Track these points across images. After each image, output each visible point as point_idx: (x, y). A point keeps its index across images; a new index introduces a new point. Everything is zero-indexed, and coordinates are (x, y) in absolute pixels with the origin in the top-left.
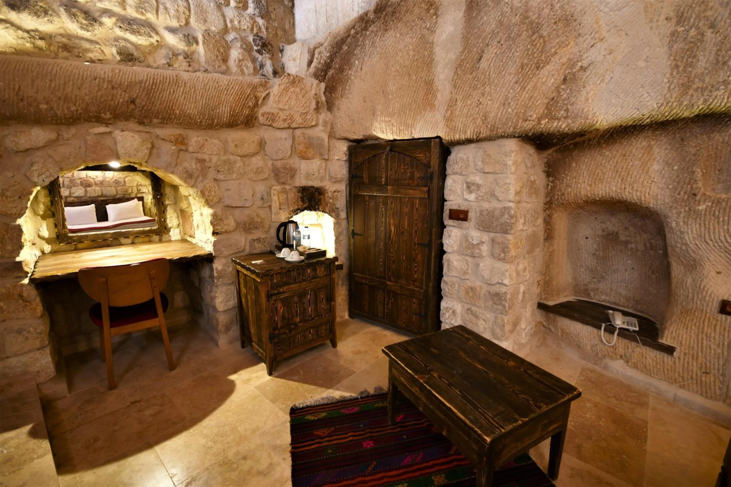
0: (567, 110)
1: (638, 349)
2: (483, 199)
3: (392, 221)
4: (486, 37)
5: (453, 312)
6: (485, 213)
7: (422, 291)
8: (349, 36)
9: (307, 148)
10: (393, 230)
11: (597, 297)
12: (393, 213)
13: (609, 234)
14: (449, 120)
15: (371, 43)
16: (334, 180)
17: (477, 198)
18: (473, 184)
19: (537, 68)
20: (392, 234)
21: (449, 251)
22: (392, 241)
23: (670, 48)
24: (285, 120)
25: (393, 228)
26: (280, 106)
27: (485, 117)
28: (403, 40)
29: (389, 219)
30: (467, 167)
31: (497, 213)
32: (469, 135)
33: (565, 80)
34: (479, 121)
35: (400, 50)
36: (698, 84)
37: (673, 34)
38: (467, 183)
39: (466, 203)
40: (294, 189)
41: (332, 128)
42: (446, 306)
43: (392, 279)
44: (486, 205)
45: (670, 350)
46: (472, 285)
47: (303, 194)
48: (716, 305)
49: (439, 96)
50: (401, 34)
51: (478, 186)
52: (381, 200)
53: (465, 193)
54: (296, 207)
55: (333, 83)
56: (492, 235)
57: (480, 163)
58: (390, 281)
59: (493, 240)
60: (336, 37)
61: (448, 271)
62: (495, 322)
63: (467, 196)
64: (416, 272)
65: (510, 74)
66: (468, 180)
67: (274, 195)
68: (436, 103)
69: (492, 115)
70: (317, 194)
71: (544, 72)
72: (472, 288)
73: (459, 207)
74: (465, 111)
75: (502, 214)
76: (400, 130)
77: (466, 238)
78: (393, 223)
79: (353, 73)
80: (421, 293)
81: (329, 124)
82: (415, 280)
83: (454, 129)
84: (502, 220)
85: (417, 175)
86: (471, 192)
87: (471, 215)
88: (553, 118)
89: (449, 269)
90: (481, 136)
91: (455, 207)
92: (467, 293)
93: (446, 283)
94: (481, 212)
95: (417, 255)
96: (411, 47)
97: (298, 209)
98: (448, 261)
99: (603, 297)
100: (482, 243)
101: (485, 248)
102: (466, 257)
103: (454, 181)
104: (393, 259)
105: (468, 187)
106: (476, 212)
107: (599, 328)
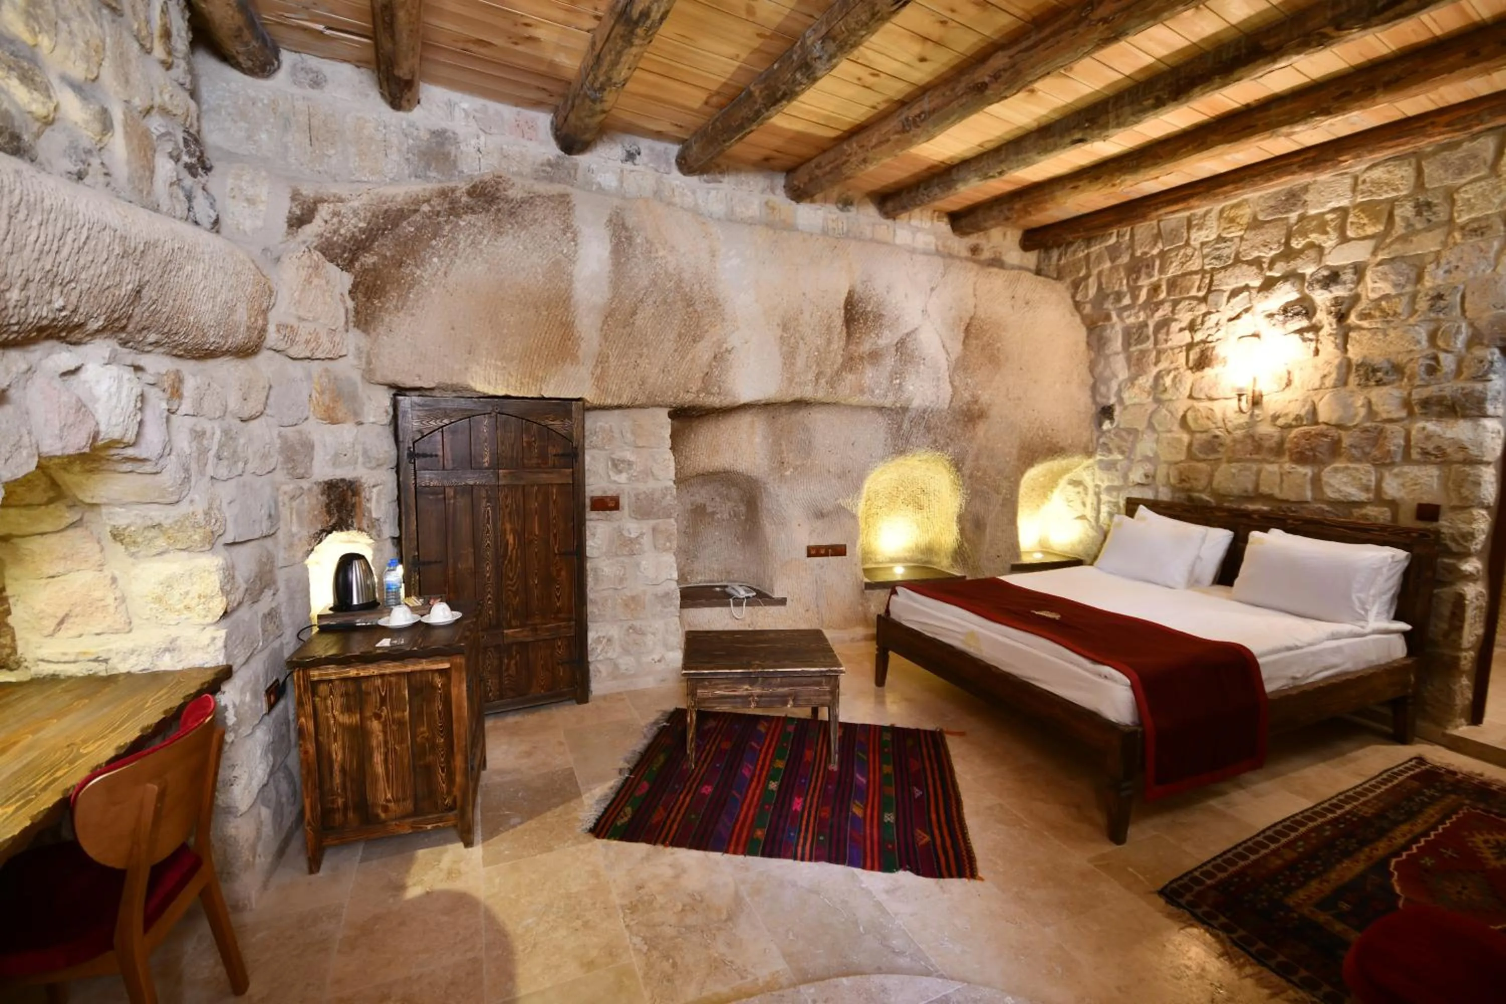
0: (720, 388)
1: (761, 612)
2: (638, 480)
3: (508, 526)
4: (638, 292)
5: (609, 640)
6: (642, 497)
7: (573, 623)
8: (416, 211)
9: (335, 401)
10: (511, 541)
11: (694, 580)
12: (510, 513)
13: (697, 507)
14: (600, 379)
15: (469, 241)
16: (374, 464)
17: (629, 479)
18: (623, 461)
19: (694, 341)
20: (510, 548)
21: (596, 555)
22: (510, 561)
23: (781, 348)
24: (307, 342)
25: (510, 538)
26: (302, 313)
27: (643, 382)
28: (528, 257)
29: (503, 524)
30: (611, 439)
31: (657, 495)
32: (624, 400)
33: (715, 357)
34: (636, 386)
35: (523, 269)
36: (797, 380)
37: (781, 337)
38: (613, 460)
39: (614, 487)
40: (315, 487)
41: (369, 363)
42: (596, 636)
43: (513, 623)
44: (642, 487)
45: (782, 602)
46: (634, 594)
47: (329, 496)
48: (804, 552)
49: (583, 345)
50: (525, 248)
51: (630, 464)
52: (484, 494)
53: (611, 473)
54: (320, 527)
55: (376, 280)
56: (652, 522)
57: (629, 435)
58: (511, 627)
59: (654, 530)
60: (385, 203)
61: (595, 584)
62: (667, 631)
63: (615, 477)
64: (558, 598)
65: (669, 340)
66: (614, 456)
67: (284, 504)
68: (580, 354)
69: (651, 381)
70: (350, 493)
71: (701, 345)
72: (633, 598)
73: (605, 492)
74: (621, 370)
75: (664, 496)
76: (522, 383)
77: (620, 532)
78: (511, 530)
79: (426, 276)
80: (570, 627)
81: (364, 355)
82: (559, 610)
83: (605, 391)
84: (664, 503)
85: (552, 450)
86: (620, 472)
87: (624, 502)
88: (709, 393)
89: (597, 580)
90: (637, 403)
91: (598, 494)
92: (627, 605)
93: (595, 603)
94: (637, 496)
95: (559, 571)
96: (539, 270)
97: (323, 531)
98: (595, 570)
99: (699, 578)
100: (642, 534)
101: (647, 541)
102: (622, 559)
103: (593, 458)
104: (514, 589)
105: (615, 465)
106: (629, 497)
107: (728, 605)
